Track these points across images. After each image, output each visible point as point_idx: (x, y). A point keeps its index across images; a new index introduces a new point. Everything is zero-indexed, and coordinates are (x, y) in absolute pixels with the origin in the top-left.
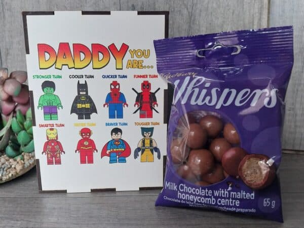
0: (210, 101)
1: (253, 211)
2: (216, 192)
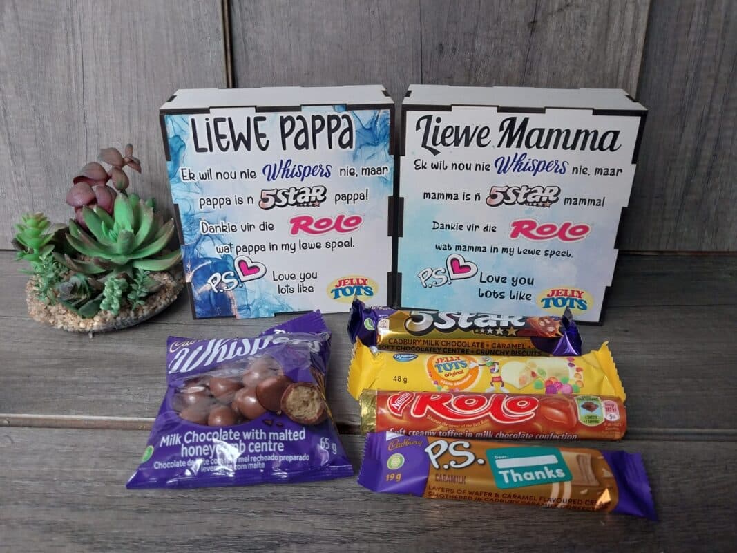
0: (243, 351)
1: (304, 458)
2: (247, 433)
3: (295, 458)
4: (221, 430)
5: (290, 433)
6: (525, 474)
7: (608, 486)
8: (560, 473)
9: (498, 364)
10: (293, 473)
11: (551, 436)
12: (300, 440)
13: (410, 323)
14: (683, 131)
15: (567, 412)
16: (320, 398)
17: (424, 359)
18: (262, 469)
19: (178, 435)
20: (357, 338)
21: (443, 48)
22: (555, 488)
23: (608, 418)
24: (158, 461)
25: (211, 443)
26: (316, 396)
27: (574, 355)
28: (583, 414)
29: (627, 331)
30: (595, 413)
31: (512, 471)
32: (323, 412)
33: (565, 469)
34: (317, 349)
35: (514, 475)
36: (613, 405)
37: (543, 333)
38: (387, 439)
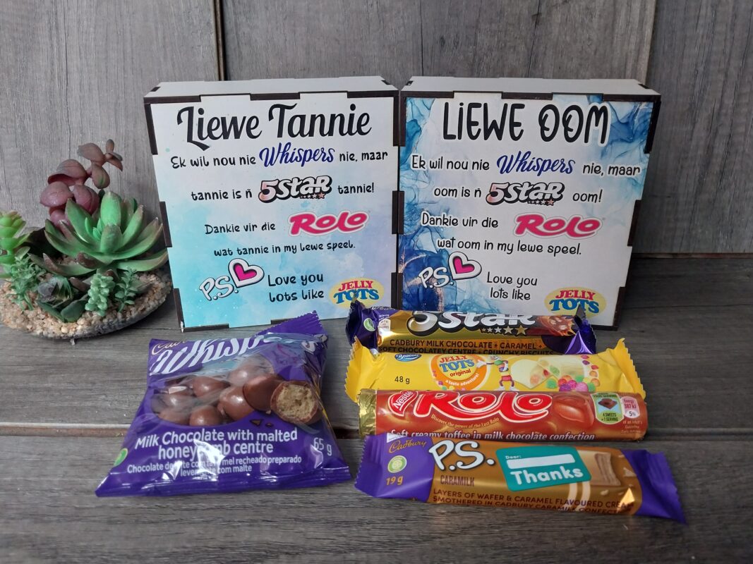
0: (231, 351)
1: (296, 459)
2: (232, 433)
3: (285, 460)
4: (203, 430)
5: (280, 434)
6: (540, 475)
7: (630, 485)
8: (578, 473)
9: (507, 362)
10: (282, 477)
11: (567, 436)
12: (291, 440)
13: (413, 323)
14: (694, 127)
15: (583, 410)
16: (314, 397)
17: (428, 359)
18: (249, 472)
19: (155, 435)
20: (355, 337)
21: (444, 43)
22: (573, 489)
23: (628, 415)
24: (132, 464)
25: (192, 444)
26: (309, 394)
27: (588, 353)
28: (600, 411)
29: (643, 332)
30: (614, 410)
31: (525, 472)
32: (317, 412)
33: (583, 469)
34: (312, 349)
35: (527, 476)
36: (632, 402)
37: (554, 332)
38: (388, 441)
